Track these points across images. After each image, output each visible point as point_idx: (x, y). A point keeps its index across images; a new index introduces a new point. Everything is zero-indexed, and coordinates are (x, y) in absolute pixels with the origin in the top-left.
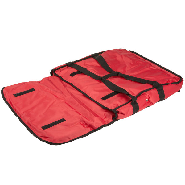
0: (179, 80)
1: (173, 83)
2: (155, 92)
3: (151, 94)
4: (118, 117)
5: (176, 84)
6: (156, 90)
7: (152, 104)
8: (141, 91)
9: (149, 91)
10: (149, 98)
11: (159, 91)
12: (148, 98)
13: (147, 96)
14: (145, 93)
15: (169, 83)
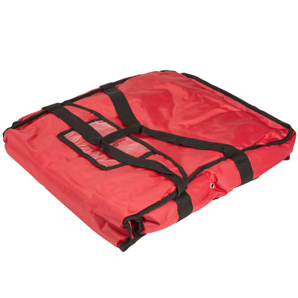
0: (285, 135)
1: (273, 142)
2: (229, 165)
3: (220, 171)
4: (143, 229)
5: (280, 144)
6: (233, 162)
7: (225, 192)
8: (199, 168)
9: (216, 166)
10: (217, 180)
11: (238, 163)
12: (214, 180)
13: (212, 177)
14: (207, 170)
15: (262, 143)
